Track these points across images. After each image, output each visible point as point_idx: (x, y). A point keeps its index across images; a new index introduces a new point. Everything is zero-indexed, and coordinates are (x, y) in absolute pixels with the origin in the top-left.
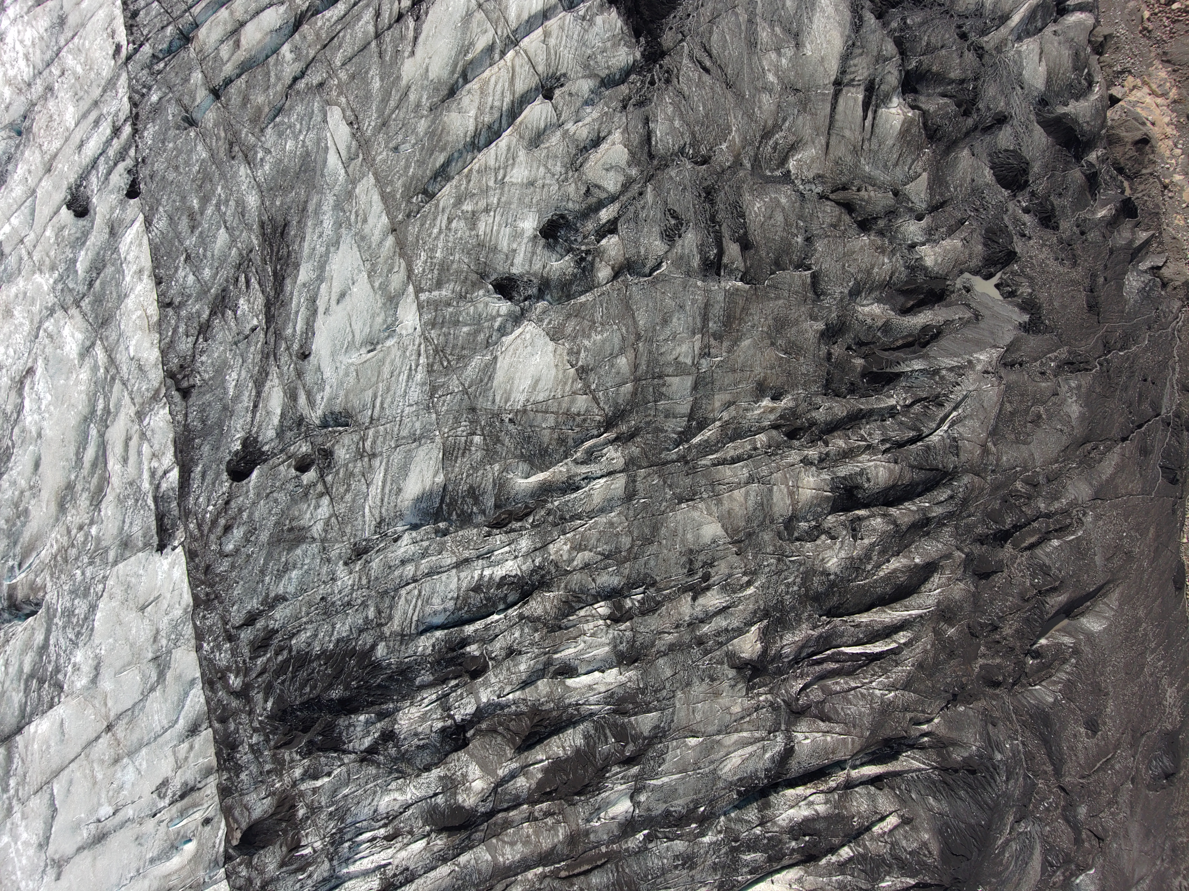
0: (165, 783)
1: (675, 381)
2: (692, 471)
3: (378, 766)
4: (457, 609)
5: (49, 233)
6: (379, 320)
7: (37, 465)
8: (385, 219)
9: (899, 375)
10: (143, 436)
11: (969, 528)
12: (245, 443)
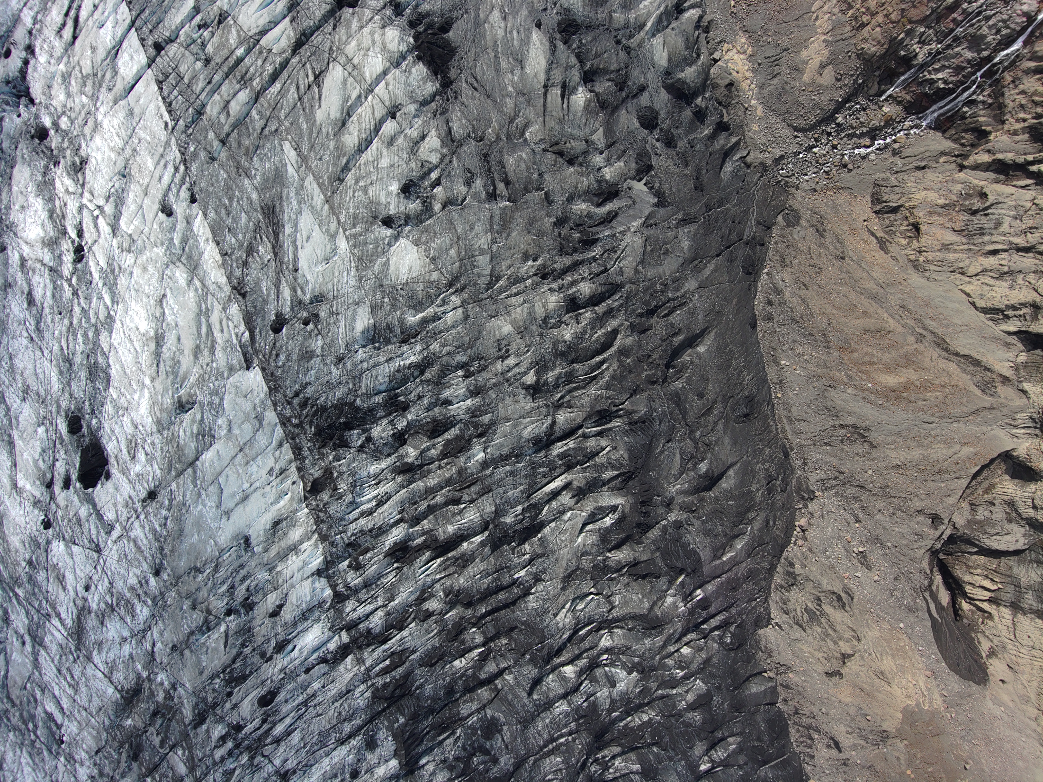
0: (272, 469)
1: (480, 258)
2: (496, 302)
3: (366, 453)
4: (391, 381)
5: (155, 226)
6: (328, 247)
7: (179, 339)
8: (322, 196)
9: (597, 240)
10: (228, 318)
11: (633, 311)
12: (277, 315)
